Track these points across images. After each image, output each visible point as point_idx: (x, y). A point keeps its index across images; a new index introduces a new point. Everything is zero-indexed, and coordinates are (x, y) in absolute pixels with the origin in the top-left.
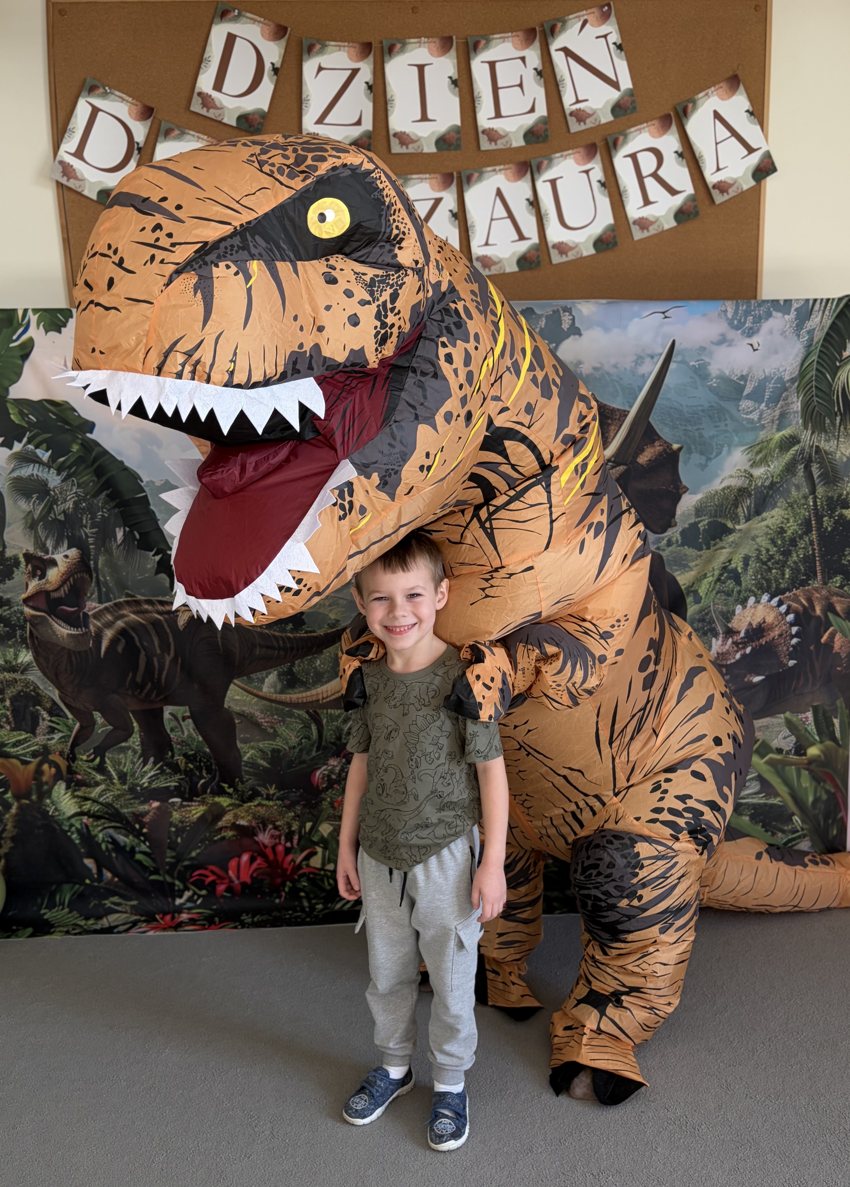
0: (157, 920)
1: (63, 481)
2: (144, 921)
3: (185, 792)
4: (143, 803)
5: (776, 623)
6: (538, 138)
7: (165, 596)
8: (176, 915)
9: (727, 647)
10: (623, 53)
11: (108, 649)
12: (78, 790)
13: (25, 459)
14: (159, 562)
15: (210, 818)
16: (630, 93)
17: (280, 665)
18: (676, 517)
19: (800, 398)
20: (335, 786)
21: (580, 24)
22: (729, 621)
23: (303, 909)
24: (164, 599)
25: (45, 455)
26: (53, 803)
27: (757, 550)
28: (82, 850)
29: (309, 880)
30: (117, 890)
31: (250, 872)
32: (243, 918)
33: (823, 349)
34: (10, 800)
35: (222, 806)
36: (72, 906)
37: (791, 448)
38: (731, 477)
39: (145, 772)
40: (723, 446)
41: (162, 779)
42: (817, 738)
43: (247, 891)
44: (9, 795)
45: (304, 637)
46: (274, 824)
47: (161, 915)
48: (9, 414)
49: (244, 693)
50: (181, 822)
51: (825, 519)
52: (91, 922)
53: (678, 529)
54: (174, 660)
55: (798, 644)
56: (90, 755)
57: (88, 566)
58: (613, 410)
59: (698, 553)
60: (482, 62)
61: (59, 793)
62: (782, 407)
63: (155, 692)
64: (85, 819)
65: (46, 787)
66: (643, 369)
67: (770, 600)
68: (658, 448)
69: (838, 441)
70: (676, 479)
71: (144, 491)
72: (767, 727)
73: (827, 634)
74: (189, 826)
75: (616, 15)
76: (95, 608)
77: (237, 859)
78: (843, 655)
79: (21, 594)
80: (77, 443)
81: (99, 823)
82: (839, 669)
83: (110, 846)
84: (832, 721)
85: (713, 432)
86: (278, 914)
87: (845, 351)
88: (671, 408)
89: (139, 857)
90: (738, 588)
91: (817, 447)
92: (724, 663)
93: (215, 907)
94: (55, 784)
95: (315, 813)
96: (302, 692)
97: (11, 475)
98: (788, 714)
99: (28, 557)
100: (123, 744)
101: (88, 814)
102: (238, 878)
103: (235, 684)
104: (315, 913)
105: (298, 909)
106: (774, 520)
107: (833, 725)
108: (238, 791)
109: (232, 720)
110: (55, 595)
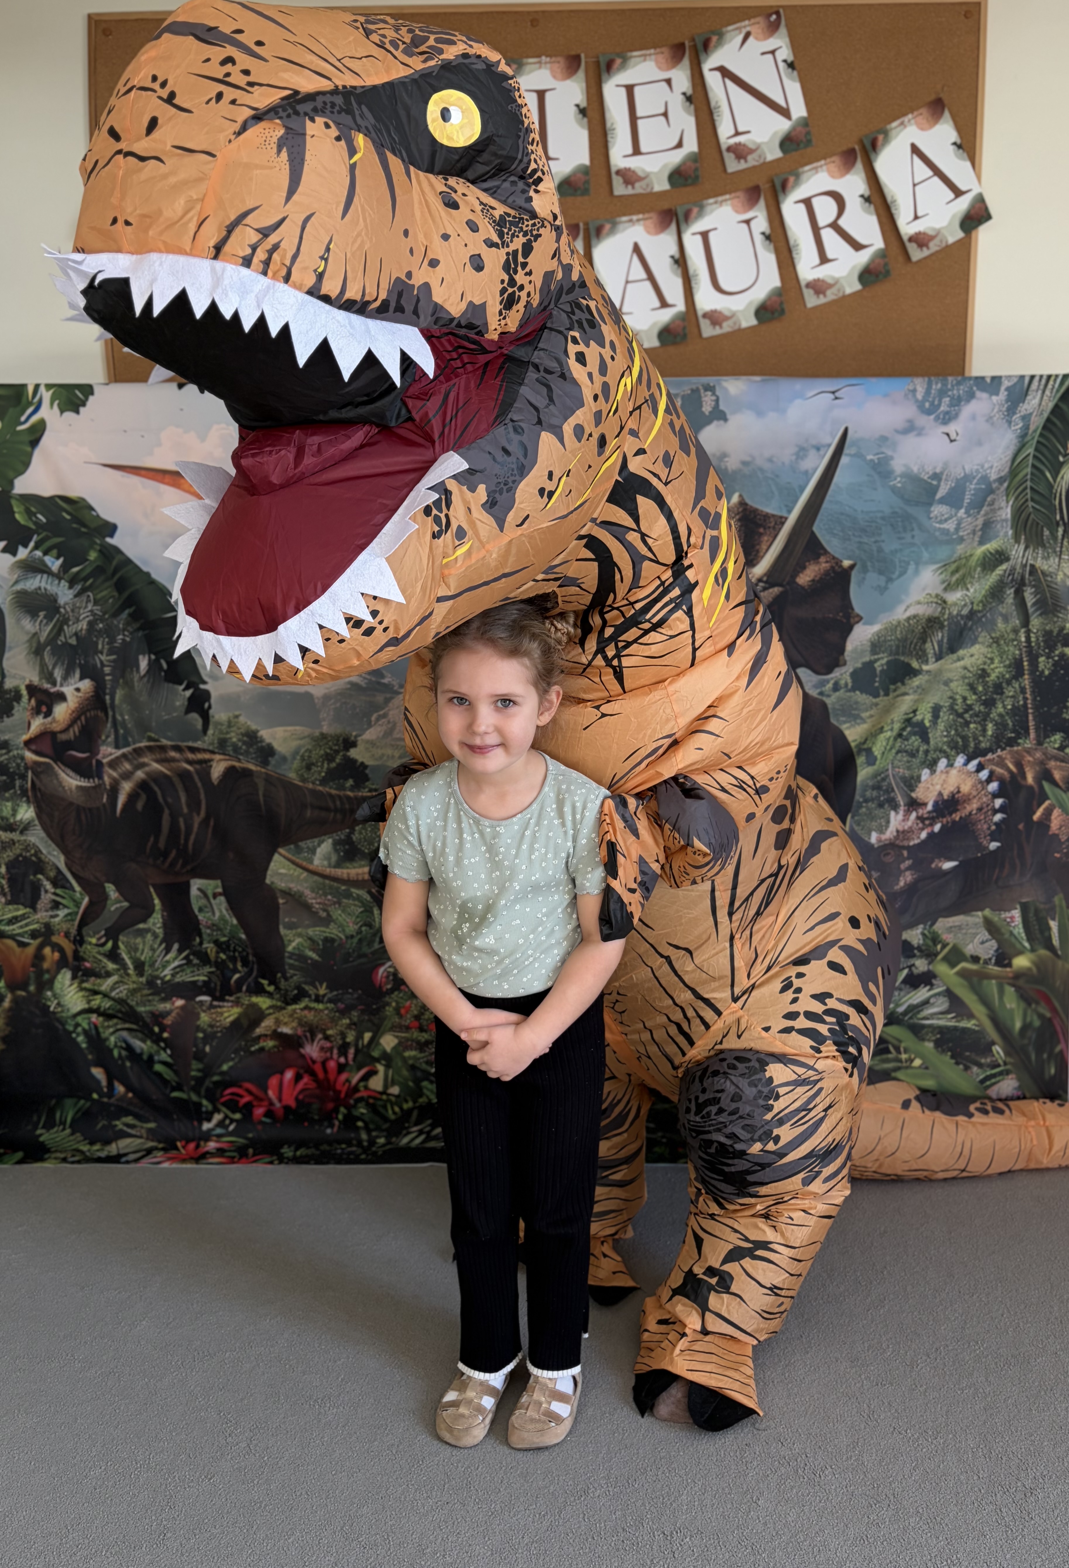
0: (176, 1148)
1: (76, 596)
2: (163, 1149)
3: (215, 989)
4: (164, 1000)
5: (974, 793)
6: (686, 179)
8: (202, 1143)
9: (909, 823)
10: (795, 73)
11: (126, 806)
12: (87, 981)
13: (30, 568)
14: (190, 699)
15: (245, 1023)
16: (804, 123)
17: (336, 831)
18: (846, 653)
19: (1011, 503)
21: (740, 38)
22: (912, 788)
23: (360, 1143)
25: (55, 564)
26: (55, 996)
27: (951, 698)
28: (90, 1057)
29: (368, 1105)
30: (131, 1108)
31: (295, 1093)
32: (283, 1151)
33: (1041, 440)
34: (3, 990)
35: (260, 1009)
36: (75, 1126)
37: (998, 566)
38: (919, 603)
39: (168, 962)
40: (908, 563)
41: (188, 971)
42: (1027, 944)
43: (291, 1117)
46: (324, 1034)
47: (184, 1143)
48: (13, 513)
49: (292, 866)
50: (211, 1026)
51: (1042, 659)
52: (97, 1147)
53: (849, 668)
54: (205, 822)
55: (1003, 821)
56: (99, 939)
57: (103, 702)
58: (767, 516)
59: (874, 700)
60: (618, 86)
61: (63, 985)
62: (986, 514)
63: (181, 862)
64: (94, 1018)
65: (47, 976)
66: (806, 464)
67: (966, 764)
68: (824, 565)
69: (1060, 558)
70: (847, 605)
72: (960, 927)
73: (1042, 809)
74: (220, 1032)
75: (787, 26)
76: (111, 754)
77: (279, 1075)
78: (1063, 838)
80: (94, 550)
81: (111, 1023)
82: (1058, 855)
83: (124, 1053)
84: (1048, 924)
85: (895, 546)
86: (328, 1148)
88: (842, 514)
89: (158, 1067)
90: (925, 747)
91: (1032, 566)
92: (905, 843)
93: (250, 1135)
94: (58, 972)
95: (377, 1021)
96: (364, 866)
97: (14, 588)
98: (987, 912)
99: (32, 689)
100: (141, 926)
101: (97, 1011)
102: (280, 1100)
103: (281, 854)
104: (374, 1149)
105: (354, 1142)
106: (973, 659)
107: (1049, 929)
108: (281, 989)
109: (274, 899)
110: (63, 737)
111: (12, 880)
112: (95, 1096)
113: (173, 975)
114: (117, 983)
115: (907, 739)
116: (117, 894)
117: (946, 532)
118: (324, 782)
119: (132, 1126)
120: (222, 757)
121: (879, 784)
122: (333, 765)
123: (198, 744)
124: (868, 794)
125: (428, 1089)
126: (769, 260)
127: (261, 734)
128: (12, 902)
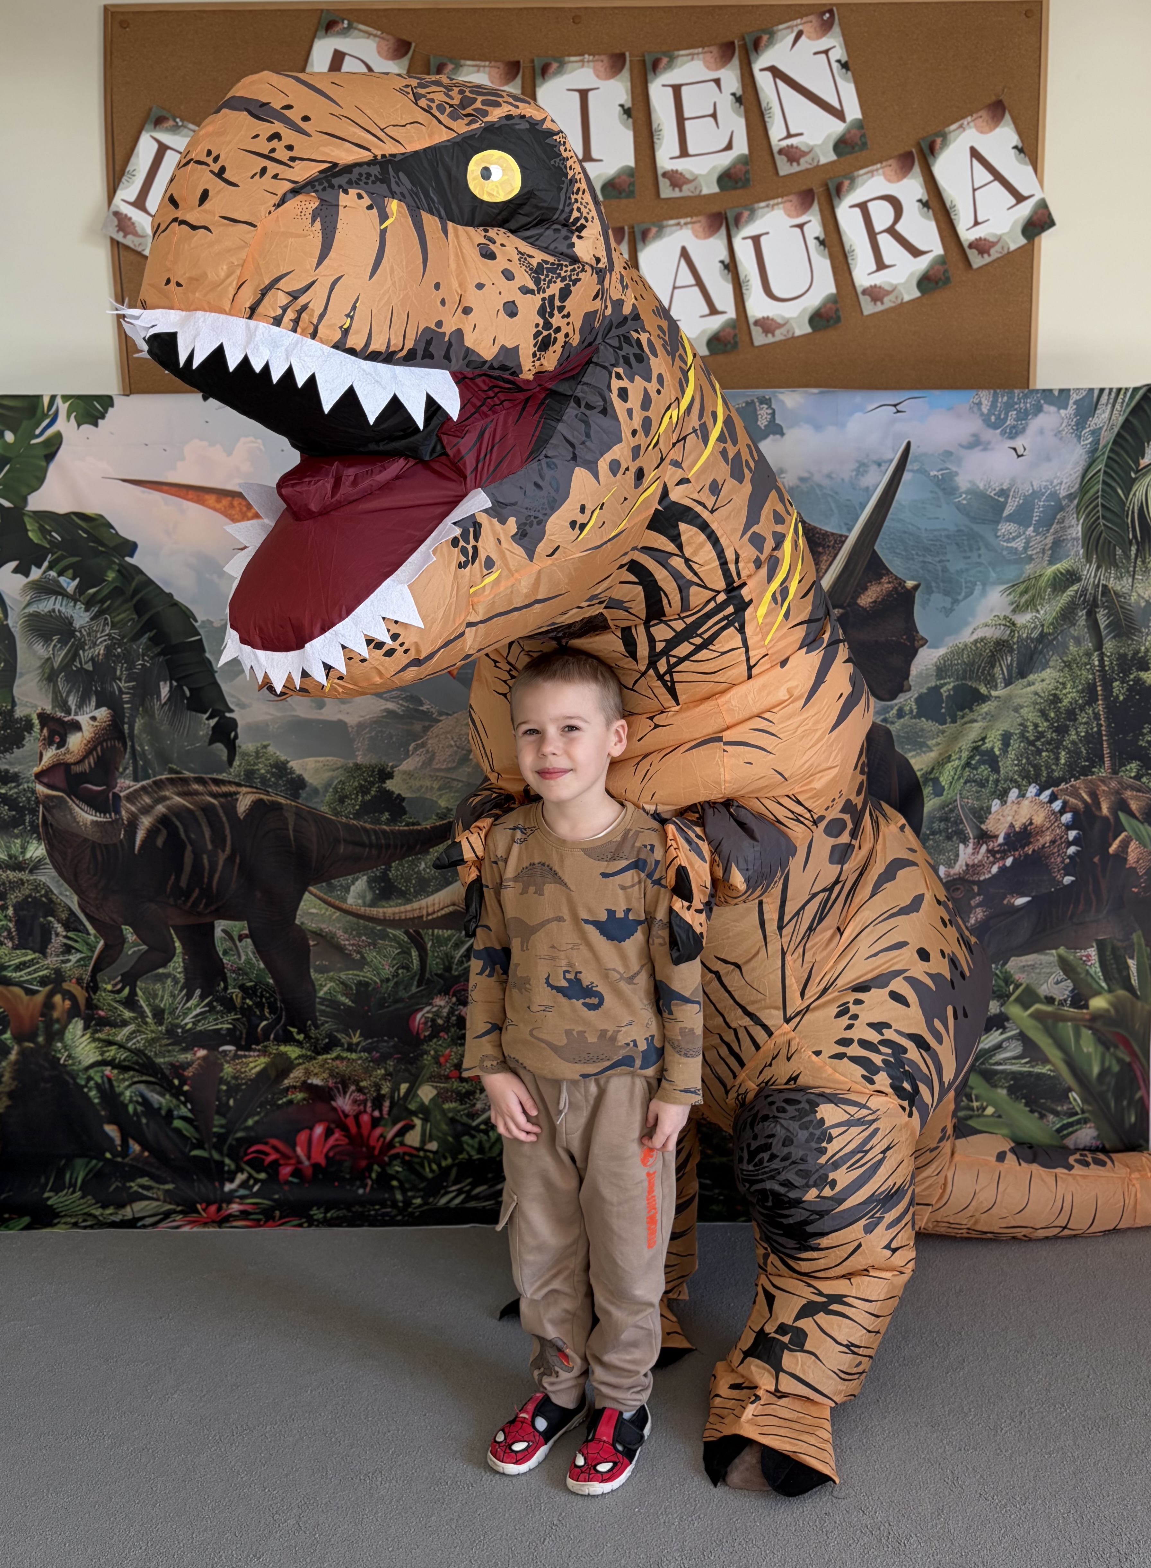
0: (198, 1212)
1: (92, 619)
2: (181, 1212)
3: (241, 1038)
4: (185, 1050)
5: (1047, 825)
6: (736, 182)
7: (220, 772)
8: (224, 1205)
9: (980, 857)
10: (851, 74)
11: (144, 842)
12: (100, 1031)
13: (44, 589)
14: (214, 728)
15: (273, 1074)
16: (859, 125)
17: (372, 868)
18: (911, 678)
19: (1081, 521)
20: (442, 1034)
21: (792, 36)
23: (395, 1204)
24: (220, 777)
25: (70, 585)
26: (65, 1047)
27: (1021, 725)
28: (103, 1113)
29: (404, 1163)
30: (147, 1168)
31: (325, 1150)
32: (312, 1213)
33: (1112, 455)
34: (9, 1042)
35: (289, 1058)
36: (86, 1189)
37: (1068, 587)
38: (987, 625)
39: (189, 1009)
40: (975, 584)
41: (211, 1019)
42: (1104, 985)
43: (320, 1176)
44: (8, 1035)
45: (404, 831)
46: (357, 1085)
47: (204, 1205)
48: (27, 530)
49: (323, 905)
50: (235, 1078)
51: (1115, 684)
52: (110, 1211)
53: (914, 694)
54: (230, 859)
55: (1077, 854)
56: (115, 985)
57: (122, 732)
58: (826, 535)
59: (941, 727)
60: (664, 85)
61: (74, 1035)
62: (1056, 532)
63: (204, 900)
64: (108, 1070)
65: (57, 1026)
66: (867, 480)
67: (1038, 794)
68: (886, 586)
69: (1133, 578)
70: (911, 629)
71: (199, 634)
72: (1033, 967)
73: (1117, 842)
74: (246, 1084)
75: (840, 25)
76: (129, 787)
77: (307, 1131)
78: (1141, 872)
79: (33, 766)
80: (113, 570)
81: (126, 1076)
82: (1134, 890)
83: (140, 1109)
84: (1126, 963)
85: (961, 565)
86: (360, 1209)
87: (1143, 458)
88: (905, 532)
89: (177, 1123)
90: (995, 777)
91: (1105, 586)
92: (975, 878)
93: (276, 1196)
94: (69, 1022)
95: (414, 1071)
96: (401, 905)
97: (26, 611)
99: (44, 718)
101: (111, 1063)
102: (309, 1158)
103: (311, 893)
104: (410, 1210)
105: (389, 1203)
106: (1044, 684)
107: (1128, 967)
108: (311, 1038)
109: (305, 940)
110: (77, 769)
111: (20, 923)
112: (108, 1155)
113: (194, 1023)
114: (134, 1032)
115: (976, 769)
116: (135, 937)
117: (1014, 551)
118: (358, 815)
119: (148, 1188)
120: (249, 790)
121: (947, 815)
122: (368, 797)
123: (223, 776)
124: (935, 826)
125: (468, 1145)
126: (823, 265)
127: (290, 764)
128: (21, 945)
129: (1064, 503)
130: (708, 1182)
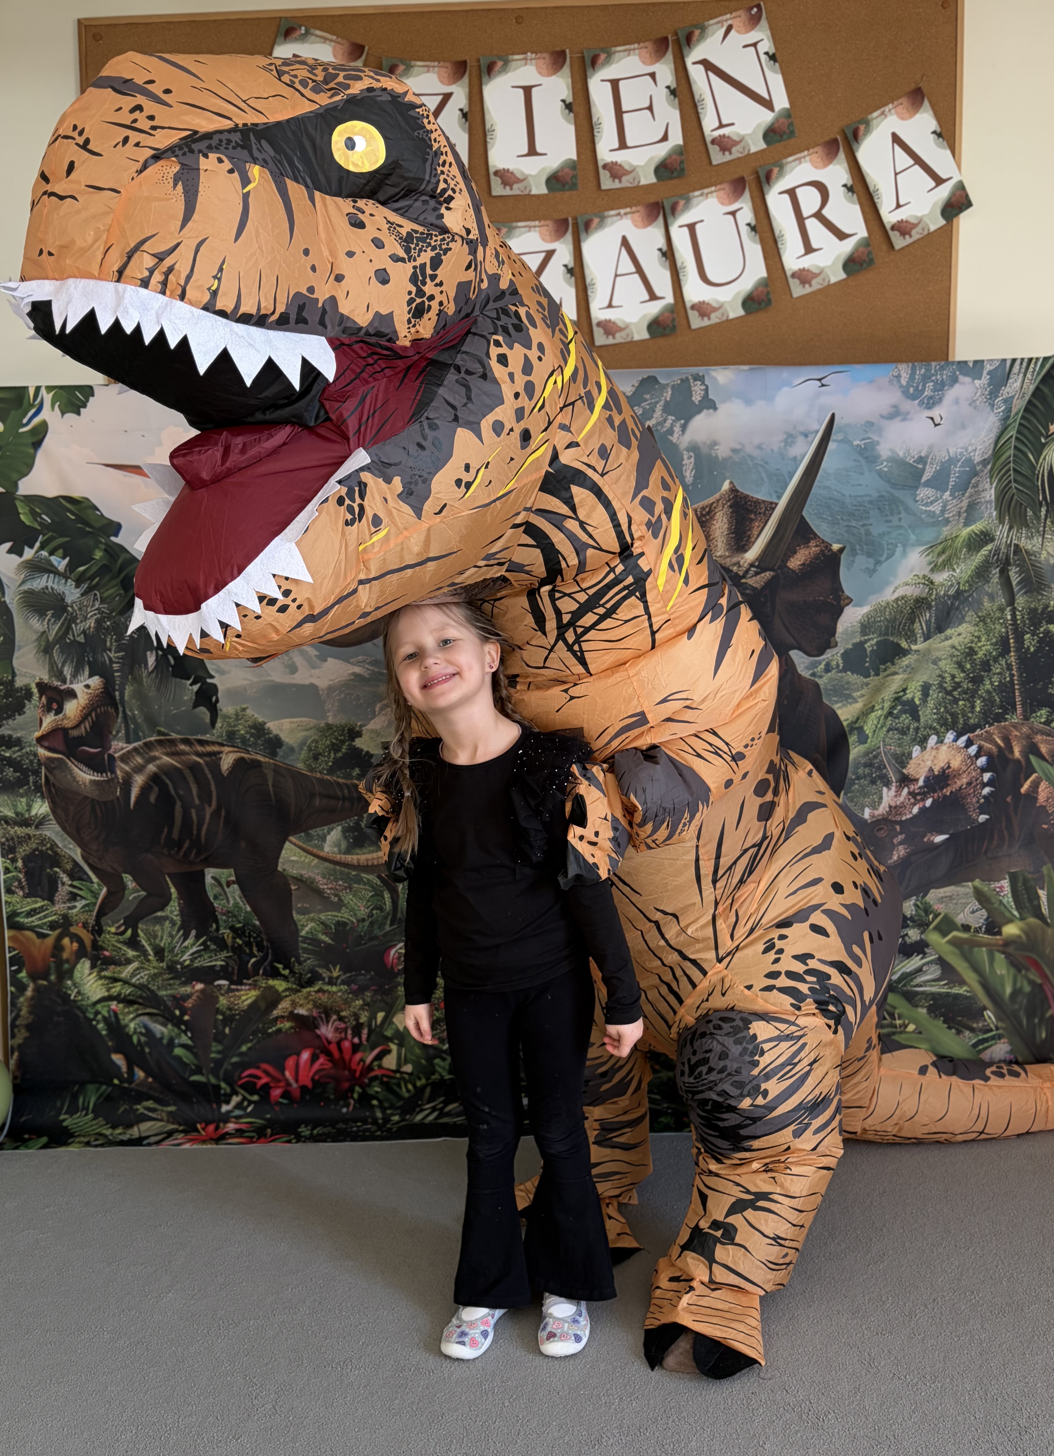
0: (196, 1130)
1: (83, 595)
2: (183, 1131)
3: (233, 973)
4: (184, 984)
5: (964, 768)
6: (672, 172)
8: (221, 1125)
9: (902, 799)
10: (777, 65)
11: (138, 798)
12: (106, 969)
13: (37, 567)
14: (198, 693)
15: (262, 1005)
16: (787, 114)
17: (345, 819)
18: (837, 635)
19: (994, 485)
21: (722, 31)
23: (374, 1121)
25: (61, 564)
26: (75, 985)
27: (939, 676)
28: (110, 1044)
29: (382, 1083)
30: (151, 1092)
31: (311, 1074)
32: (300, 1130)
33: (1023, 422)
34: (25, 980)
35: (277, 992)
36: (98, 1111)
37: (982, 547)
38: (907, 584)
39: (187, 947)
40: (895, 546)
41: (206, 957)
43: (307, 1097)
44: (24, 974)
46: (338, 1015)
47: (203, 1125)
48: (18, 513)
50: (230, 1009)
51: (1027, 636)
52: (119, 1131)
53: (840, 650)
54: (217, 812)
55: (992, 794)
56: (118, 928)
57: (113, 698)
58: (757, 502)
59: (865, 680)
60: (603, 80)
61: (82, 974)
62: (971, 496)
63: (194, 851)
64: (114, 1005)
65: (66, 966)
66: (795, 451)
67: (956, 740)
68: (814, 549)
69: (1044, 538)
70: (837, 588)
72: (950, 898)
73: (1028, 783)
74: (239, 1014)
75: (767, 18)
76: (122, 749)
77: (295, 1057)
80: (100, 549)
81: (131, 1009)
82: (1044, 826)
83: (143, 1038)
84: (1037, 893)
85: (883, 529)
86: (344, 1126)
88: (831, 499)
89: (178, 1051)
90: (915, 725)
91: (1016, 546)
92: (898, 818)
93: (268, 1116)
94: (77, 962)
95: (388, 1001)
97: (22, 588)
99: (42, 687)
101: (117, 998)
102: (297, 1080)
104: (389, 1126)
105: (370, 1120)
106: (961, 638)
107: (1038, 898)
108: (295, 973)
109: (287, 885)
110: (75, 733)
111: (29, 873)
112: (116, 1081)
113: (192, 960)
114: (137, 969)
115: (898, 718)
117: (932, 514)
118: (331, 771)
119: (153, 1110)
120: (230, 749)
121: (872, 761)
122: (340, 754)
124: (860, 771)
125: (440, 1066)
126: (755, 250)
127: (268, 725)
128: (30, 894)
129: (978, 468)
130: (658, 1097)
